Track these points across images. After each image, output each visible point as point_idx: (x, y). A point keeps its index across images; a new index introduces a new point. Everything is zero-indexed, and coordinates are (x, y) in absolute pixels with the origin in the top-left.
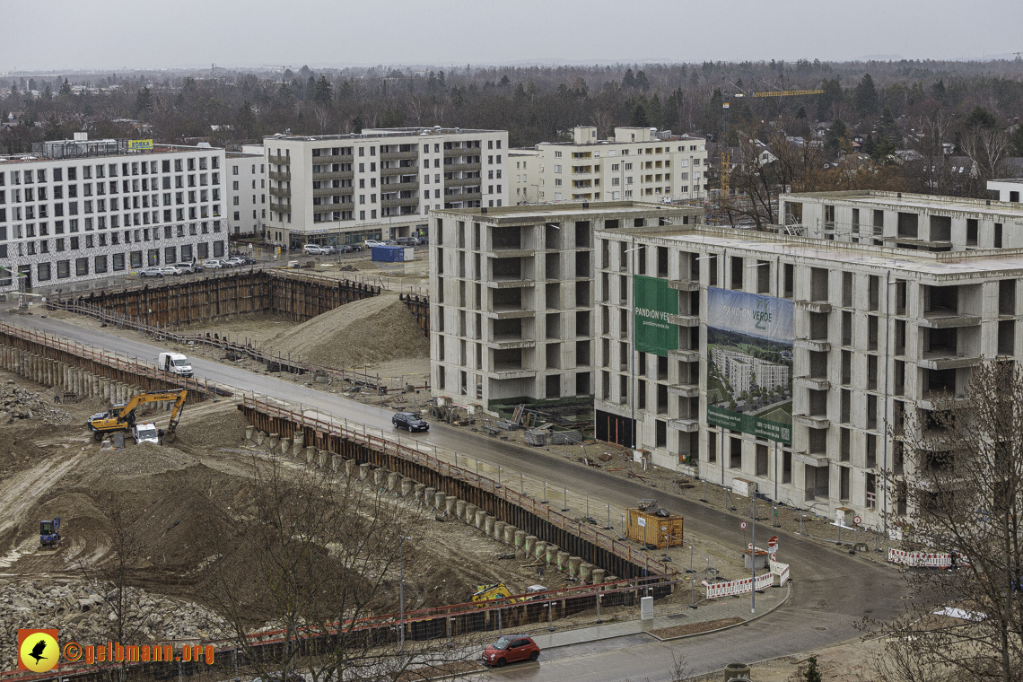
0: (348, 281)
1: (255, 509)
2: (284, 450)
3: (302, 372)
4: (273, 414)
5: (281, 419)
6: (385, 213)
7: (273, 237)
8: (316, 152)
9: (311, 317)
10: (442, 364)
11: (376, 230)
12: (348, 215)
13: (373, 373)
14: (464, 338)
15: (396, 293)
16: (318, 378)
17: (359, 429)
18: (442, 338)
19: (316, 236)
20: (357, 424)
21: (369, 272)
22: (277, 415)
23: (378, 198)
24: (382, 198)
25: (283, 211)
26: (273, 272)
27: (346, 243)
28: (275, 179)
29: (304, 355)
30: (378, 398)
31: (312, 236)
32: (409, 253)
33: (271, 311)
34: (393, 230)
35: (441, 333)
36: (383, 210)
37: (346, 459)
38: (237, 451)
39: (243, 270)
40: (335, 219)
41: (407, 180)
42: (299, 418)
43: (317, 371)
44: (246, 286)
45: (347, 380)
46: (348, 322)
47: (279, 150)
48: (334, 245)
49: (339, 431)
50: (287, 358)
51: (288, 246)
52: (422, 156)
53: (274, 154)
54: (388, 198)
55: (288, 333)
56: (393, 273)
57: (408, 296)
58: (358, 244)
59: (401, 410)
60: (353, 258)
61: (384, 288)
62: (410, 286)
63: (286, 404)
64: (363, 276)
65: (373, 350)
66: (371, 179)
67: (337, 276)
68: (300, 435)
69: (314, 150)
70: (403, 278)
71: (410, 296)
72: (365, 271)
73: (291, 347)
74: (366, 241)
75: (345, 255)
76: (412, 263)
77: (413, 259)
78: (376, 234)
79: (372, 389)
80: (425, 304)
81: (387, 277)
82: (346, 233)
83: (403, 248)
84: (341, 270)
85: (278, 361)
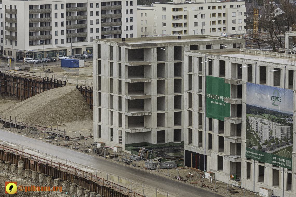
0: (48, 78)
2: (13, 170)
3: (23, 128)
4: (6, 151)
5: (11, 154)
6: (69, 41)
7: (7, 53)
8: (31, 7)
9: (27, 98)
10: (100, 124)
11: (64, 50)
12: (48, 41)
13: (60, 128)
14: (112, 110)
15: (75, 85)
16: (32, 131)
17: (54, 160)
18: (100, 110)
19: (30, 53)
20: (53, 157)
21: (60, 73)
22: (9, 151)
23: (65, 32)
24: (67, 33)
25: (13, 40)
26: (7, 73)
27: (47, 57)
28: (8, 22)
29: (24, 119)
30: (65, 143)
31: (29, 53)
32: (82, 63)
33: (5, 94)
34: (73, 50)
35: (100, 107)
36: (67, 39)
37: (47, 176)
40: (41, 44)
41: (81, 22)
42: (21, 153)
43: (31, 127)
45: (47, 133)
46: (48, 100)
47: (11, 6)
48: (41, 58)
49: (43, 160)
50: (14, 120)
51: (15, 58)
52: (89, 10)
53: (8, 8)
54: (70, 33)
55: (15, 107)
56: (73, 74)
57: (81, 86)
58: (54, 58)
59: (77, 149)
60: (51, 65)
61: (68, 82)
62: (82, 81)
63: (14, 145)
64: (57, 75)
65: (61, 116)
66: (61, 22)
67: (42, 75)
68: (21, 163)
69: (30, 6)
70: (78, 76)
71: (82, 86)
72: (58, 73)
73: (16, 114)
74: (58, 56)
75: (47, 64)
76: (83, 68)
77: (84, 66)
78: (64, 52)
79: (61, 138)
80: (90, 91)
81: (69, 76)
82: (47, 52)
83: (78, 60)
84: (44, 72)
85: (9, 121)
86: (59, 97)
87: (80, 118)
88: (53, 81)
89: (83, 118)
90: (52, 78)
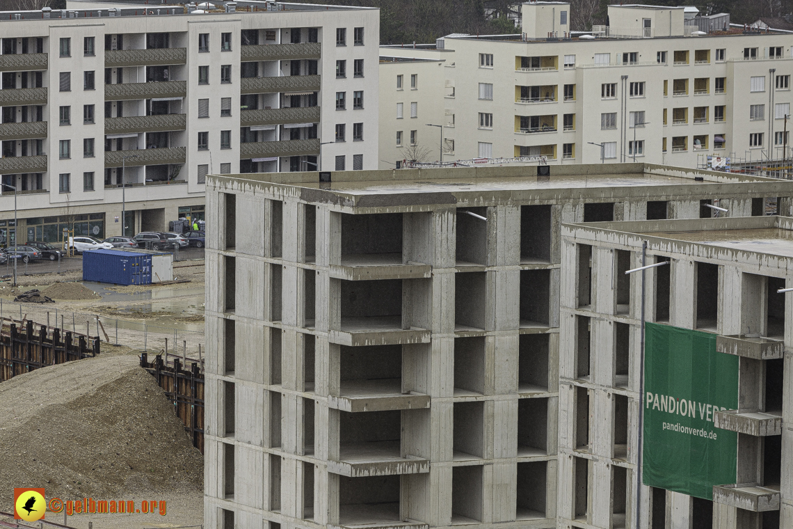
0: (30, 323)
6: (114, 181)
10: (228, 505)
11: (93, 216)
12: (33, 181)
14: (276, 452)
15: (133, 352)
18: (229, 451)
21: (78, 306)
23: (99, 146)
24: (108, 148)
27: (28, 243)
32: (163, 266)
34: (129, 217)
35: (229, 441)
36: (108, 172)
40: (7, 191)
41: (160, 108)
46: (30, 410)
48: (3, 246)
52: (195, 59)
54: (119, 148)
56: (127, 310)
58: (54, 244)
60: (42, 274)
61: (108, 340)
62: (163, 336)
64: (64, 314)
65: (82, 473)
66: (85, 106)
67: (9, 312)
70: (149, 319)
71: (163, 357)
72: (69, 303)
74: (71, 239)
75: (27, 268)
76: (168, 287)
77: (170, 278)
78: (93, 224)
80: (195, 377)
81: (114, 317)
82: (30, 221)
83: (150, 256)
84: (16, 300)
86: (71, 400)
87: (152, 481)
88: (51, 338)
89: (164, 480)
90: (46, 324)
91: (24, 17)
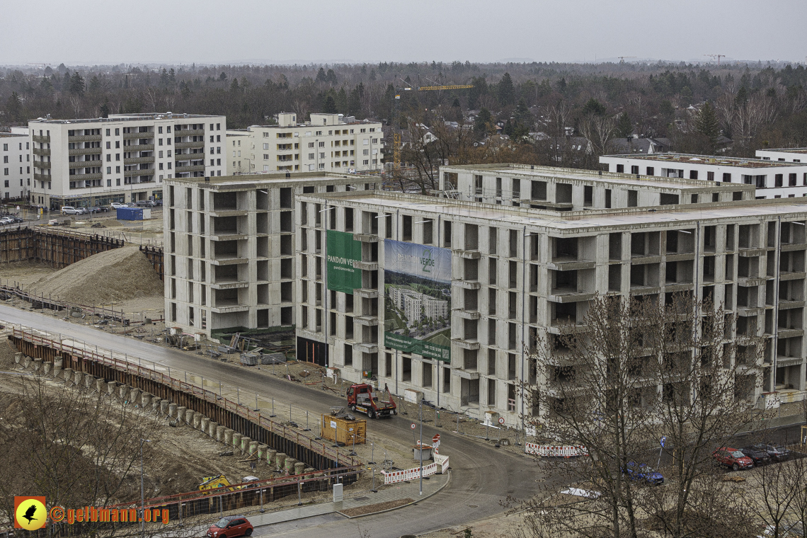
0: (97, 235)
1: (23, 419)
2: (46, 371)
3: (61, 309)
4: (37, 343)
5: (43, 347)
6: (128, 182)
7: (37, 200)
8: (71, 133)
9: (68, 265)
10: (174, 301)
11: (120, 195)
12: (97, 182)
13: (118, 309)
14: (191, 281)
15: (137, 245)
16: (74, 314)
17: (107, 354)
18: (174, 281)
19: (71, 199)
20: (106, 350)
21: (115, 228)
22: (40, 344)
23: (122, 169)
24: (125, 170)
25: (45, 180)
26: (37, 229)
27: (96, 206)
28: (38, 154)
29: (62, 295)
30: (122, 329)
31: (69, 200)
32: (147, 213)
33: (34, 260)
34: (134, 195)
35: (174, 277)
36: (126, 179)
37: (97, 378)
38: (8, 372)
39: (12, 227)
40: (87, 186)
41: (145, 155)
42: (59, 346)
43: (73, 308)
44: (15, 240)
45: (97, 315)
46: (99, 268)
47: (41, 131)
48: (86, 207)
49: (91, 356)
50: (48, 298)
51: (49, 208)
52: (157, 136)
53: (37, 134)
54: (130, 170)
55: (49, 278)
56: (134, 229)
57: (146, 247)
58: (106, 206)
59: (141, 338)
60: (101, 217)
61: (127, 241)
62: (148, 239)
63: (48, 334)
64: (110, 232)
65: (118, 291)
66: (116, 154)
67: (89, 231)
68: (59, 360)
69: (69, 131)
70: (142, 233)
71: (148, 247)
72: (112, 228)
73: (51, 289)
74: (112, 204)
75: (95, 215)
76: (149, 221)
77: (150, 218)
78: (120, 198)
79: (117, 322)
80: (160, 254)
81: (129, 232)
82: (96, 197)
83: (142, 209)
84: (92, 227)
85: (41, 300)
86: (113, 264)
87: (145, 294)
88: (105, 241)
89: (149, 292)
90: (103, 236)
91: (92, 121)
